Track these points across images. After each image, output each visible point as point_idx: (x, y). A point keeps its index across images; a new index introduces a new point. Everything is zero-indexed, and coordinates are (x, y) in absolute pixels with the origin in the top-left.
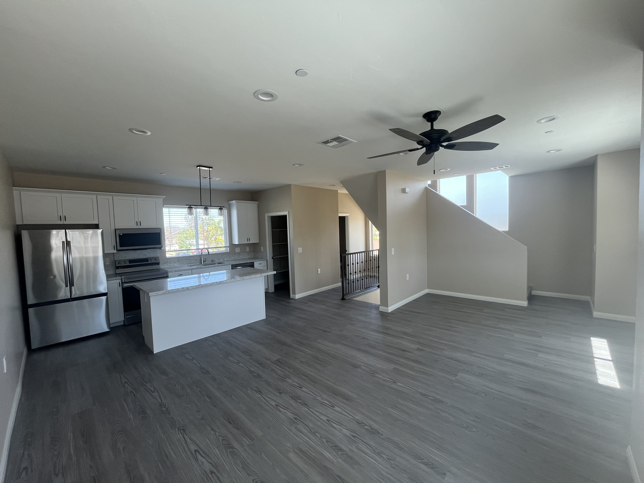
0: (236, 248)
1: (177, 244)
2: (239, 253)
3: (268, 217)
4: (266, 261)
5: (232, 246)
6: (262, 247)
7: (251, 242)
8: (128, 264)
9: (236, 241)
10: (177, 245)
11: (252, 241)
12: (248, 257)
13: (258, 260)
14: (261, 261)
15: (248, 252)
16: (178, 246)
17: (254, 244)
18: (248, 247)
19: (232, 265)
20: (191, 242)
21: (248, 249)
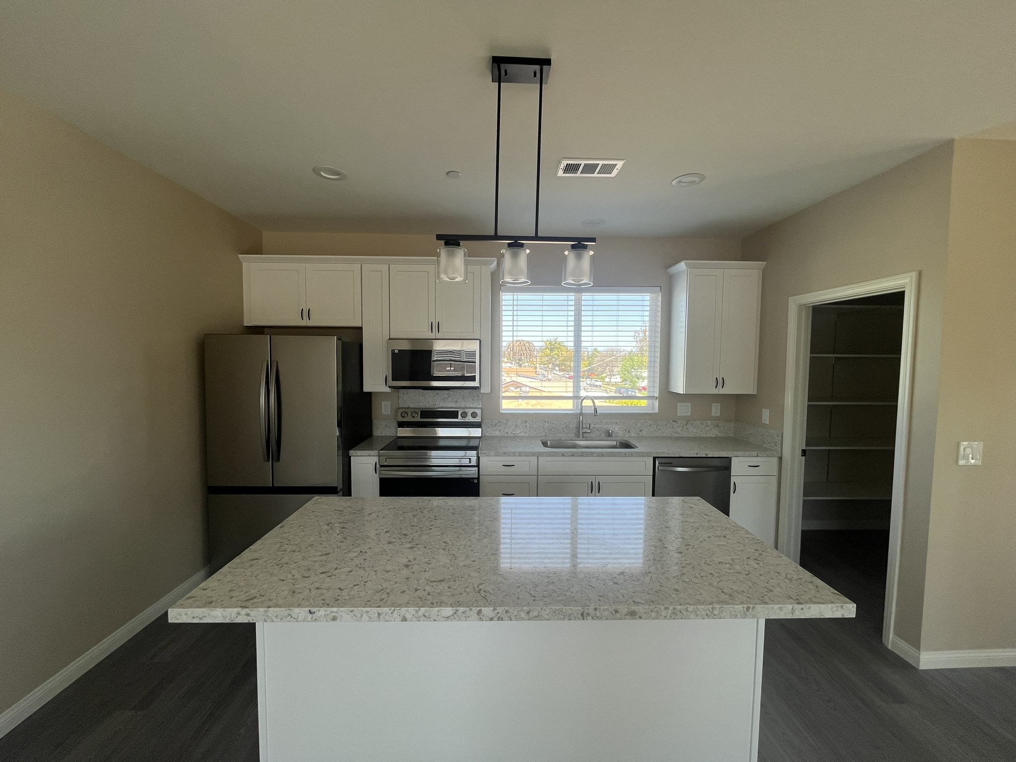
0: (679, 404)
1: (619, 374)
2: (688, 420)
3: (801, 307)
4: (775, 460)
5: (668, 396)
6: (764, 410)
7: (728, 390)
8: (418, 419)
9: (679, 386)
10: (618, 377)
11: (730, 389)
12: (714, 433)
13: (748, 453)
14: (757, 456)
15: (715, 418)
16: (621, 378)
17: (738, 399)
18: (719, 405)
19: (655, 459)
20: (638, 374)
21: (716, 410)
